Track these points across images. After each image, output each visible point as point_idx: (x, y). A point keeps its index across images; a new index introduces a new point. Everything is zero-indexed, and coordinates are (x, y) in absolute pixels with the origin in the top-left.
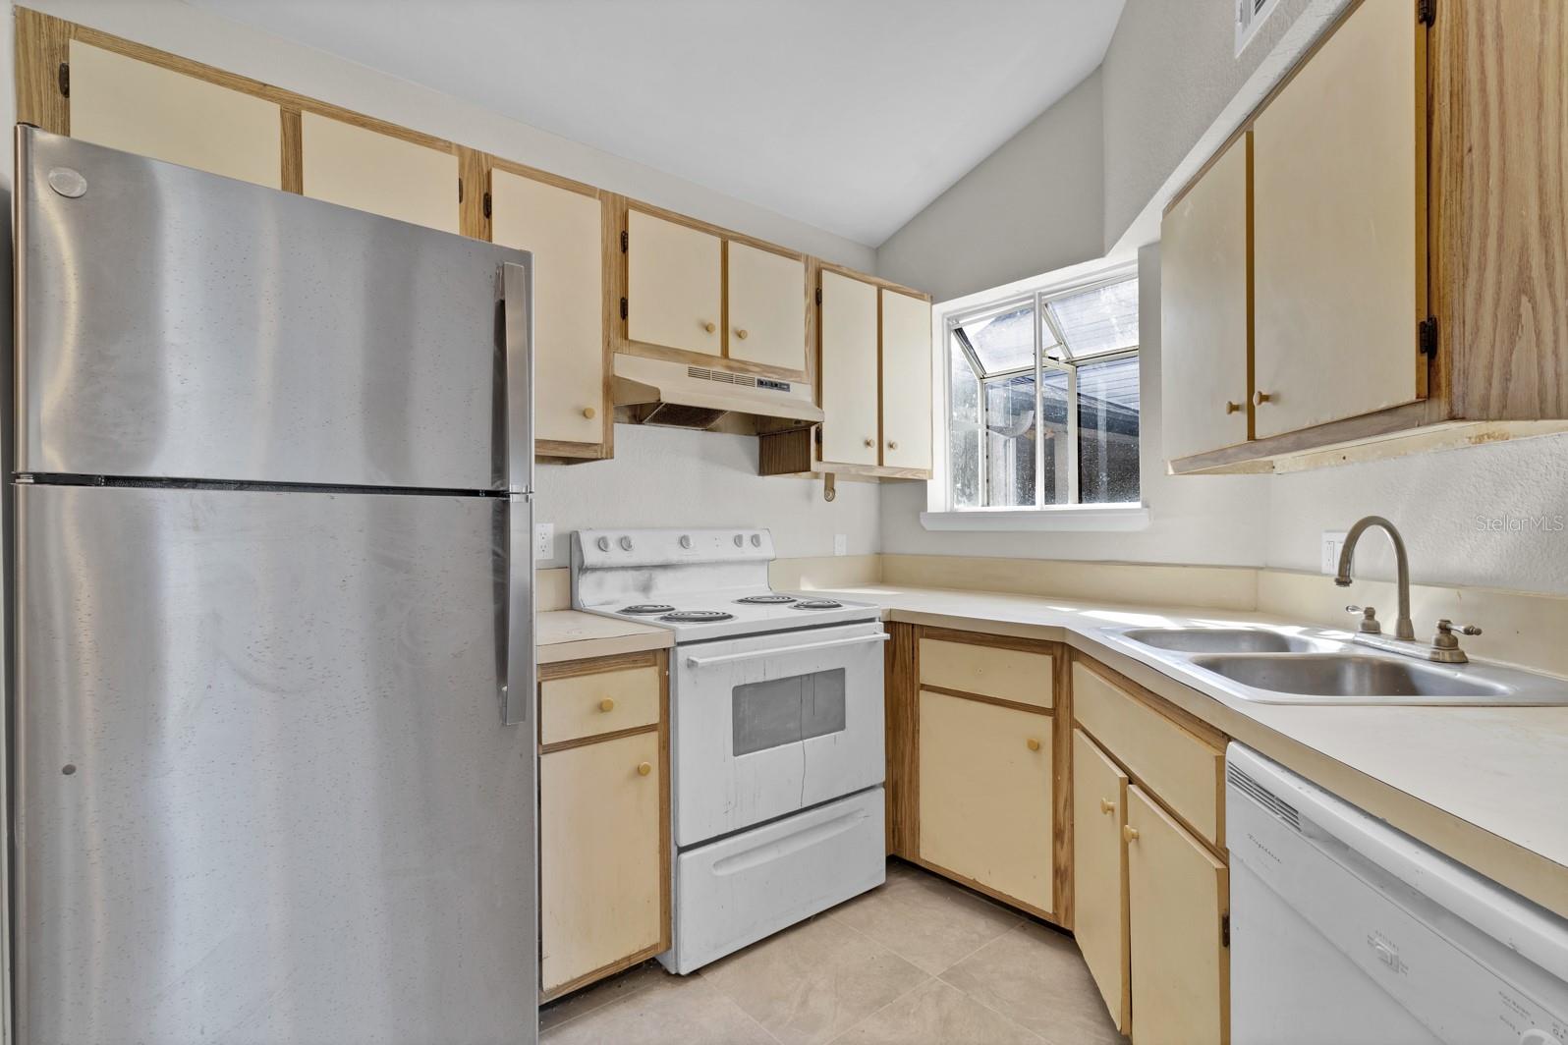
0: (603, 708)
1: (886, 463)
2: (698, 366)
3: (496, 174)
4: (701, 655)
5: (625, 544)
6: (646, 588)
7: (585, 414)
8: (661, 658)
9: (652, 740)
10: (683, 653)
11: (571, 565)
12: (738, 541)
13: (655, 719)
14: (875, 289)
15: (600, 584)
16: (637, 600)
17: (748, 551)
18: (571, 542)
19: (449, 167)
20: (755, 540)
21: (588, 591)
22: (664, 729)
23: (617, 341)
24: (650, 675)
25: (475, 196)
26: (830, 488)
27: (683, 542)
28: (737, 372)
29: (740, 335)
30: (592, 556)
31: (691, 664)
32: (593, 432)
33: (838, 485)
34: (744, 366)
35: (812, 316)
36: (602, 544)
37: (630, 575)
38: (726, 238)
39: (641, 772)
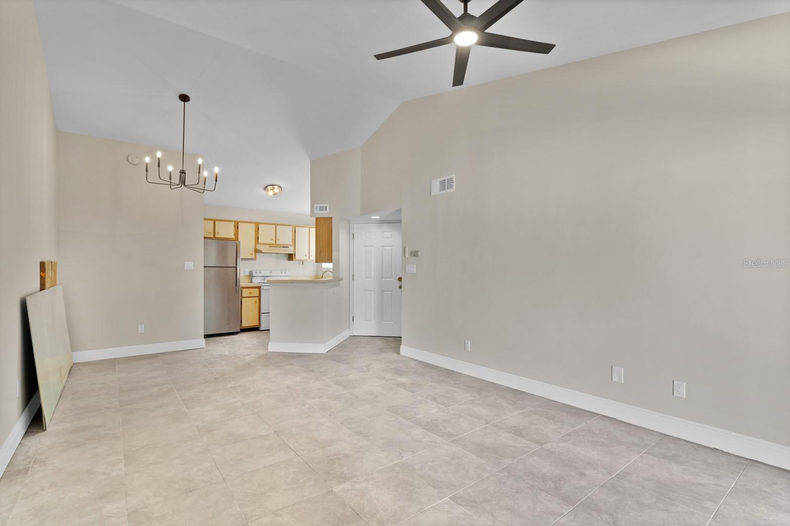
0: (250, 293)
1: (310, 258)
2: (271, 245)
3: (239, 224)
4: (265, 288)
5: (260, 273)
6: (264, 280)
7: (252, 254)
8: (259, 288)
9: (257, 299)
10: (262, 287)
11: (251, 276)
12: (282, 272)
13: (258, 295)
14: (308, 229)
15: (256, 279)
16: (263, 281)
17: (284, 274)
18: (251, 272)
19: (233, 223)
20: (285, 272)
21: (254, 280)
22: (259, 297)
23: (257, 243)
24: (257, 290)
25: (236, 226)
26: (303, 263)
27: (271, 272)
28: (278, 246)
29: (279, 240)
30: (254, 274)
31: (263, 289)
32: (253, 257)
33: (304, 262)
34: (280, 245)
35: (294, 235)
36: (256, 273)
37: (261, 278)
38: (276, 225)
39: (256, 302)
